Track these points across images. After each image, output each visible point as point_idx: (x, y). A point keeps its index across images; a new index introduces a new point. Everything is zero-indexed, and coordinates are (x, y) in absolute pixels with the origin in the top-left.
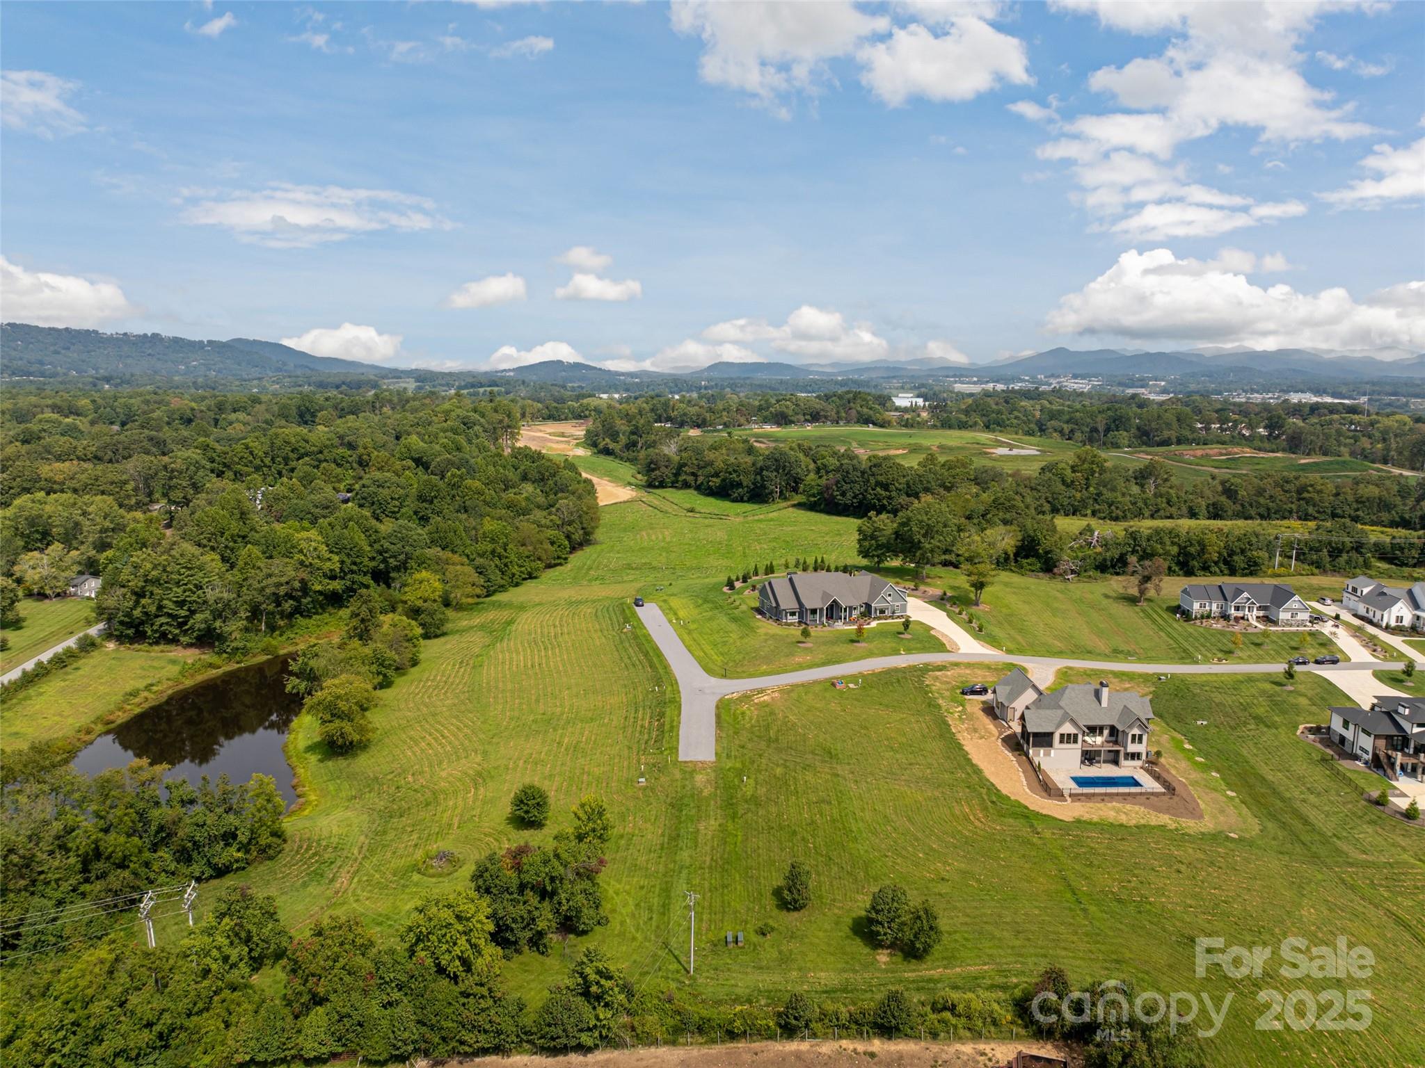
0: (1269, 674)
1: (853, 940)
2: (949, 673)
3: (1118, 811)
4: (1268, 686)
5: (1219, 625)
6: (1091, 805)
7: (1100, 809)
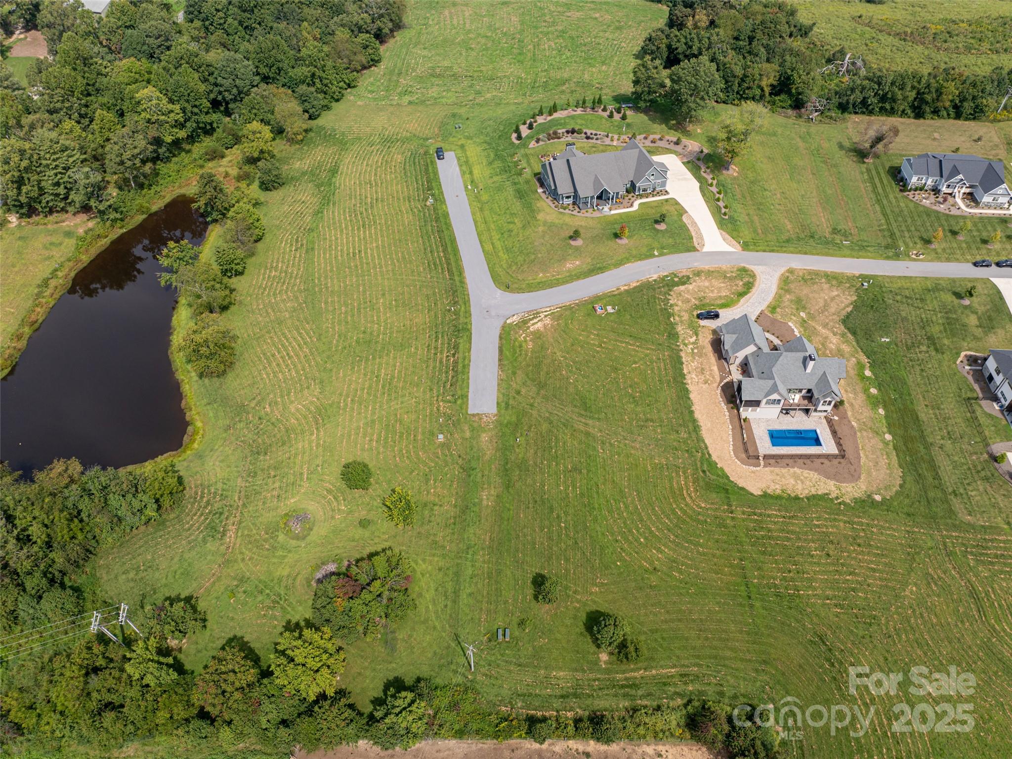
0: (954, 281)
1: (585, 637)
2: (691, 287)
3: (796, 477)
4: (949, 298)
5: (927, 201)
6: (777, 470)
7: (783, 476)
